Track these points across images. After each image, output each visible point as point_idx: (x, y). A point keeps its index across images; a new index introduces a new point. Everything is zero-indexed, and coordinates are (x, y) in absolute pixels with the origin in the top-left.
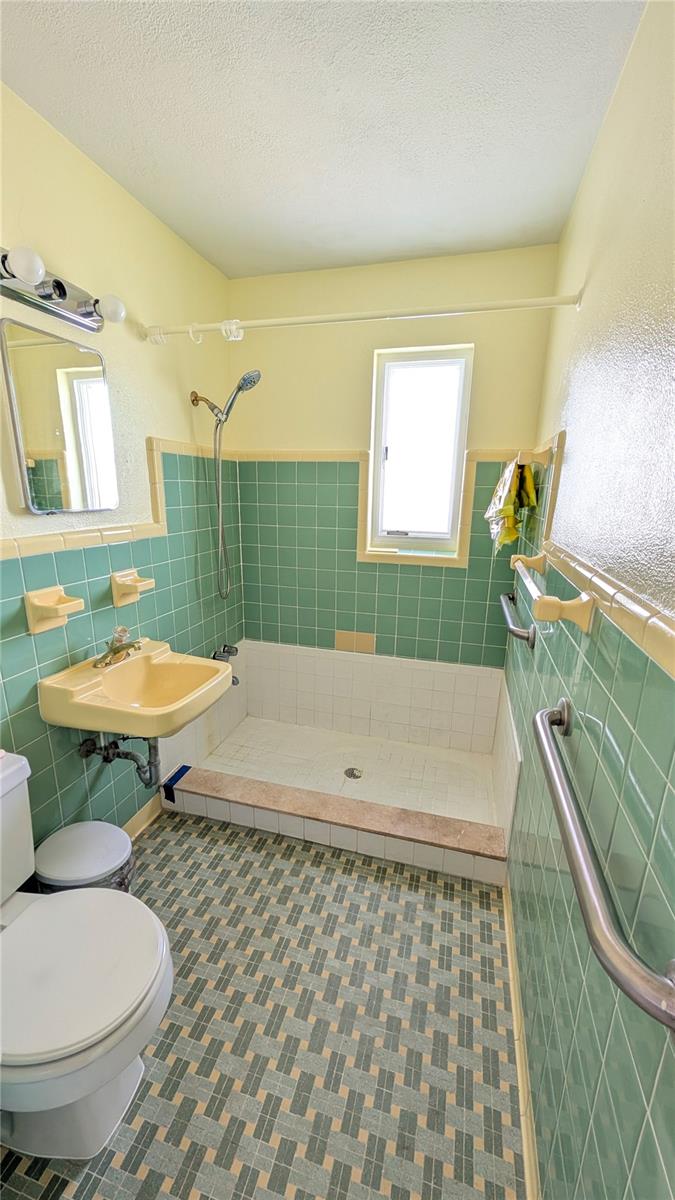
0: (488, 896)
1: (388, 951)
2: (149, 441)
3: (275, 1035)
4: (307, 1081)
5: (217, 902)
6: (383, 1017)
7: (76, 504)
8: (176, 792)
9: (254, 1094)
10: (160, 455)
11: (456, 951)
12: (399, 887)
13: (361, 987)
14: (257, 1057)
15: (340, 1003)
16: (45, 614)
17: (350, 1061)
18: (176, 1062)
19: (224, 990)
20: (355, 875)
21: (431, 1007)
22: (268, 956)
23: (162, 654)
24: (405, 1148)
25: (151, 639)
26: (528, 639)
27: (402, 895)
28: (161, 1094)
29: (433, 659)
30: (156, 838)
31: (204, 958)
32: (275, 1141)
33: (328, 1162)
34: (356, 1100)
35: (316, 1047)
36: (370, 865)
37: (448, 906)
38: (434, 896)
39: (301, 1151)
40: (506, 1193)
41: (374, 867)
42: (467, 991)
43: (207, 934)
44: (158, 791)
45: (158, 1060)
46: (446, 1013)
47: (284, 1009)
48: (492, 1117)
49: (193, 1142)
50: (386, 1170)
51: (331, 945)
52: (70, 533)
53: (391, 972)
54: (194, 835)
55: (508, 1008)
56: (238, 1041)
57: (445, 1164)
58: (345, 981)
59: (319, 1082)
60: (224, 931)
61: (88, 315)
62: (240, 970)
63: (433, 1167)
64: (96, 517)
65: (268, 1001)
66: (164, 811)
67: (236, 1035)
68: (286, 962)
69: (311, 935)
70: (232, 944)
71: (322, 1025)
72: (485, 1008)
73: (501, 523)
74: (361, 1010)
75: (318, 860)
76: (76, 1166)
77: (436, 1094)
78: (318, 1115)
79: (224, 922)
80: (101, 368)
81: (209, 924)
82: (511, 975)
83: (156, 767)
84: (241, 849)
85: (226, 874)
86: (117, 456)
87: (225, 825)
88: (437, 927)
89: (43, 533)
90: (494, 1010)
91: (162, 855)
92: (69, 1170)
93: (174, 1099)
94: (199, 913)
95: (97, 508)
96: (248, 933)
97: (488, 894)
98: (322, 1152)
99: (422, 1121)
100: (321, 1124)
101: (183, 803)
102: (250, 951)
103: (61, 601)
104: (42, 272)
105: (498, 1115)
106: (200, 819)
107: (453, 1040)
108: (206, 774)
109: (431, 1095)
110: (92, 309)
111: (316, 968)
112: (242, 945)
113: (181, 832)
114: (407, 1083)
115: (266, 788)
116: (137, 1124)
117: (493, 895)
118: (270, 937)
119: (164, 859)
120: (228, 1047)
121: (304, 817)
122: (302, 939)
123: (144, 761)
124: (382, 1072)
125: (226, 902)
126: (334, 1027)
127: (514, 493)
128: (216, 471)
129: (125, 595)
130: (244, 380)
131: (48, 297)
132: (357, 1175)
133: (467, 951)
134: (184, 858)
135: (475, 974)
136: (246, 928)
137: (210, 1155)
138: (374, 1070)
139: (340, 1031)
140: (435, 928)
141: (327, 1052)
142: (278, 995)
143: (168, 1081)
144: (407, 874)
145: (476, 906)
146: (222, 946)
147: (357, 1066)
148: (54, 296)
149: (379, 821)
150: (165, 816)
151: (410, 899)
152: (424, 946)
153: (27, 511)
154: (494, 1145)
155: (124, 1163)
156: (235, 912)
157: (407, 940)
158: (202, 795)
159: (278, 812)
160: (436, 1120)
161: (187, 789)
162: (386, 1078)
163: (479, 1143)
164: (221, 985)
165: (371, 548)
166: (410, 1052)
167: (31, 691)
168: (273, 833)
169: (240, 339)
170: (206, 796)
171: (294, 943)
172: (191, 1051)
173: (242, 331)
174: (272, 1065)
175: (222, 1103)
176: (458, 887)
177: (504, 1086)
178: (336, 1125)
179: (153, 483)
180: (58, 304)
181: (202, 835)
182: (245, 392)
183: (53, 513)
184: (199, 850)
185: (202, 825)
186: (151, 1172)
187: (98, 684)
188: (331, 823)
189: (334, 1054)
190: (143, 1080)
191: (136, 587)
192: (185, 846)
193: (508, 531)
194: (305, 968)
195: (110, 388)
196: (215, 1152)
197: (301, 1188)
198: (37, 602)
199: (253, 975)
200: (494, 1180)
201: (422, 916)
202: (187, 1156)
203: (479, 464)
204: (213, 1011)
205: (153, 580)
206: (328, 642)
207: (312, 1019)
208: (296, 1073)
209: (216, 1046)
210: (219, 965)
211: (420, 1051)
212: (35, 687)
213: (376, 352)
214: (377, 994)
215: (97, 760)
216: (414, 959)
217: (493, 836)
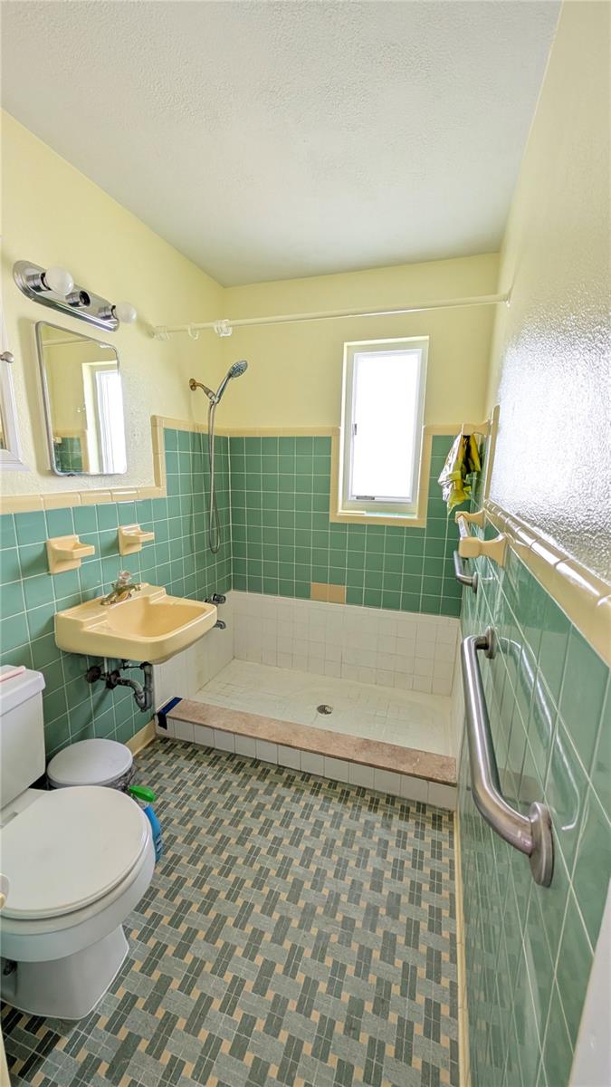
0: (440, 819)
1: (347, 862)
2: (154, 419)
3: (243, 927)
4: (268, 968)
5: (199, 813)
6: (339, 917)
7: (93, 468)
8: (168, 720)
9: (222, 975)
10: (162, 431)
11: (408, 864)
12: (360, 808)
13: (321, 891)
14: (226, 945)
15: (301, 903)
16: (64, 557)
17: (308, 953)
18: (156, 944)
19: (200, 888)
20: (321, 796)
21: (383, 911)
22: (240, 861)
23: (159, 596)
24: (352, 1029)
25: (151, 584)
26: (471, 585)
27: (362, 814)
28: (142, 971)
29: (397, 608)
30: (149, 759)
31: (184, 860)
32: (238, 1016)
33: (283, 1036)
34: (310, 985)
35: (278, 940)
36: (335, 788)
37: (403, 826)
38: (391, 816)
39: (260, 1025)
40: (441, 1073)
41: (339, 790)
42: (415, 898)
43: (189, 840)
44: (153, 718)
45: (140, 942)
46: (396, 917)
47: (252, 906)
48: (432, 1008)
49: (167, 1012)
50: (334, 1045)
51: (297, 854)
52: (87, 492)
53: (348, 880)
54: (182, 758)
55: (453, 915)
56: (210, 930)
57: (387, 1044)
58: (307, 885)
59: (279, 969)
60: (204, 838)
61: (107, 317)
62: (215, 872)
63: (376, 1047)
64: (108, 480)
65: (239, 899)
66: (157, 737)
67: (209, 925)
68: (256, 866)
69: (279, 844)
70: (210, 850)
71: (284, 922)
72: (431, 914)
73: (450, 487)
74: (320, 910)
75: (288, 783)
76: (67, 1025)
77: (384, 985)
78: (277, 996)
79: (204, 831)
80: (115, 362)
81: (191, 832)
82: (457, 888)
83: (150, 692)
84: (222, 770)
85: (208, 791)
86: (126, 431)
87: (209, 750)
88: (392, 843)
89: (65, 491)
90: (439, 916)
91: (154, 773)
92: (62, 1028)
93: (153, 975)
94: (183, 822)
95: (111, 472)
96: (224, 841)
97: (440, 818)
98: (278, 1027)
99: (368, 1007)
100: (279, 1003)
101: (175, 730)
102: (225, 855)
103: (76, 547)
104: (71, 285)
105: (438, 1006)
106: (188, 744)
107: (401, 940)
108: (194, 705)
109: (378, 984)
110: (110, 313)
111: (282, 873)
112: (218, 850)
113: (171, 755)
114: (357, 974)
115: (246, 717)
116: (120, 994)
117: (445, 818)
118: (243, 844)
119: (155, 777)
120: (201, 935)
121: (277, 743)
122: (271, 848)
123: (140, 687)
124: (335, 963)
125: (207, 814)
126: (295, 923)
127: (461, 460)
128: (210, 443)
129: (130, 545)
130: (234, 368)
131: (75, 304)
132: (308, 1048)
133: (418, 864)
134: (173, 776)
135: (424, 885)
136: (223, 837)
137: (181, 1024)
138: (329, 962)
139: (300, 927)
140: (390, 844)
141: (287, 945)
142: (248, 894)
143: (149, 960)
144: (368, 797)
145: (429, 827)
146: (201, 851)
147: (313, 957)
148: (80, 304)
149: (344, 749)
150: (159, 741)
151: (369, 818)
152: (380, 858)
153: (52, 473)
154: (433, 1031)
155: (107, 1025)
156: (214, 823)
157: (364, 853)
158: (191, 722)
159: (256, 738)
160: (381, 1006)
161: (177, 717)
162: (339, 969)
163: (419, 1029)
164: (199, 883)
165: (342, 510)
166: (361, 948)
167: (49, 622)
168: (251, 758)
169: (229, 335)
170: (194, 723)
171: (264, 851)
172: (170, 937)
173: (231, 328)
174: (239, 952)
175: (194, 981)
176: (413, 810)
177: (445, 982)
178: (292, 1006)
179: (156, 454)
180: (83, 310)
181: (189, 758)
182: (235, 379)
183: (72, 475)
184: (186, 770)
185: (190, 749)
186: (130, 1034)
187: (104, 618)
188: (301, 749)
189: (293, 947)
190: (127, 958)
191: (138, 539)
192: (174, 767)
193: (456, 493)
194: (273, 873)
195: (123, 377)
196: (185, 1022)
197: (258, 1056)
198: (56, 547)
199: (226, 876)
200: (431, 1061)
201: (379, 832)
202: (161, 1023)
203: (434, 437)
204: (190, 904)
205: (153, 533)
206: (304, 593)
207: (276, 916)
208: (259, 960)
209: (191, 934)
210: (197, 867)
211: (371, 948)
212: (52, 618)
213: (346, 344)
214: (335, 898)
215: (101, 684)
216: (370, 869)
217: (445, 763)
